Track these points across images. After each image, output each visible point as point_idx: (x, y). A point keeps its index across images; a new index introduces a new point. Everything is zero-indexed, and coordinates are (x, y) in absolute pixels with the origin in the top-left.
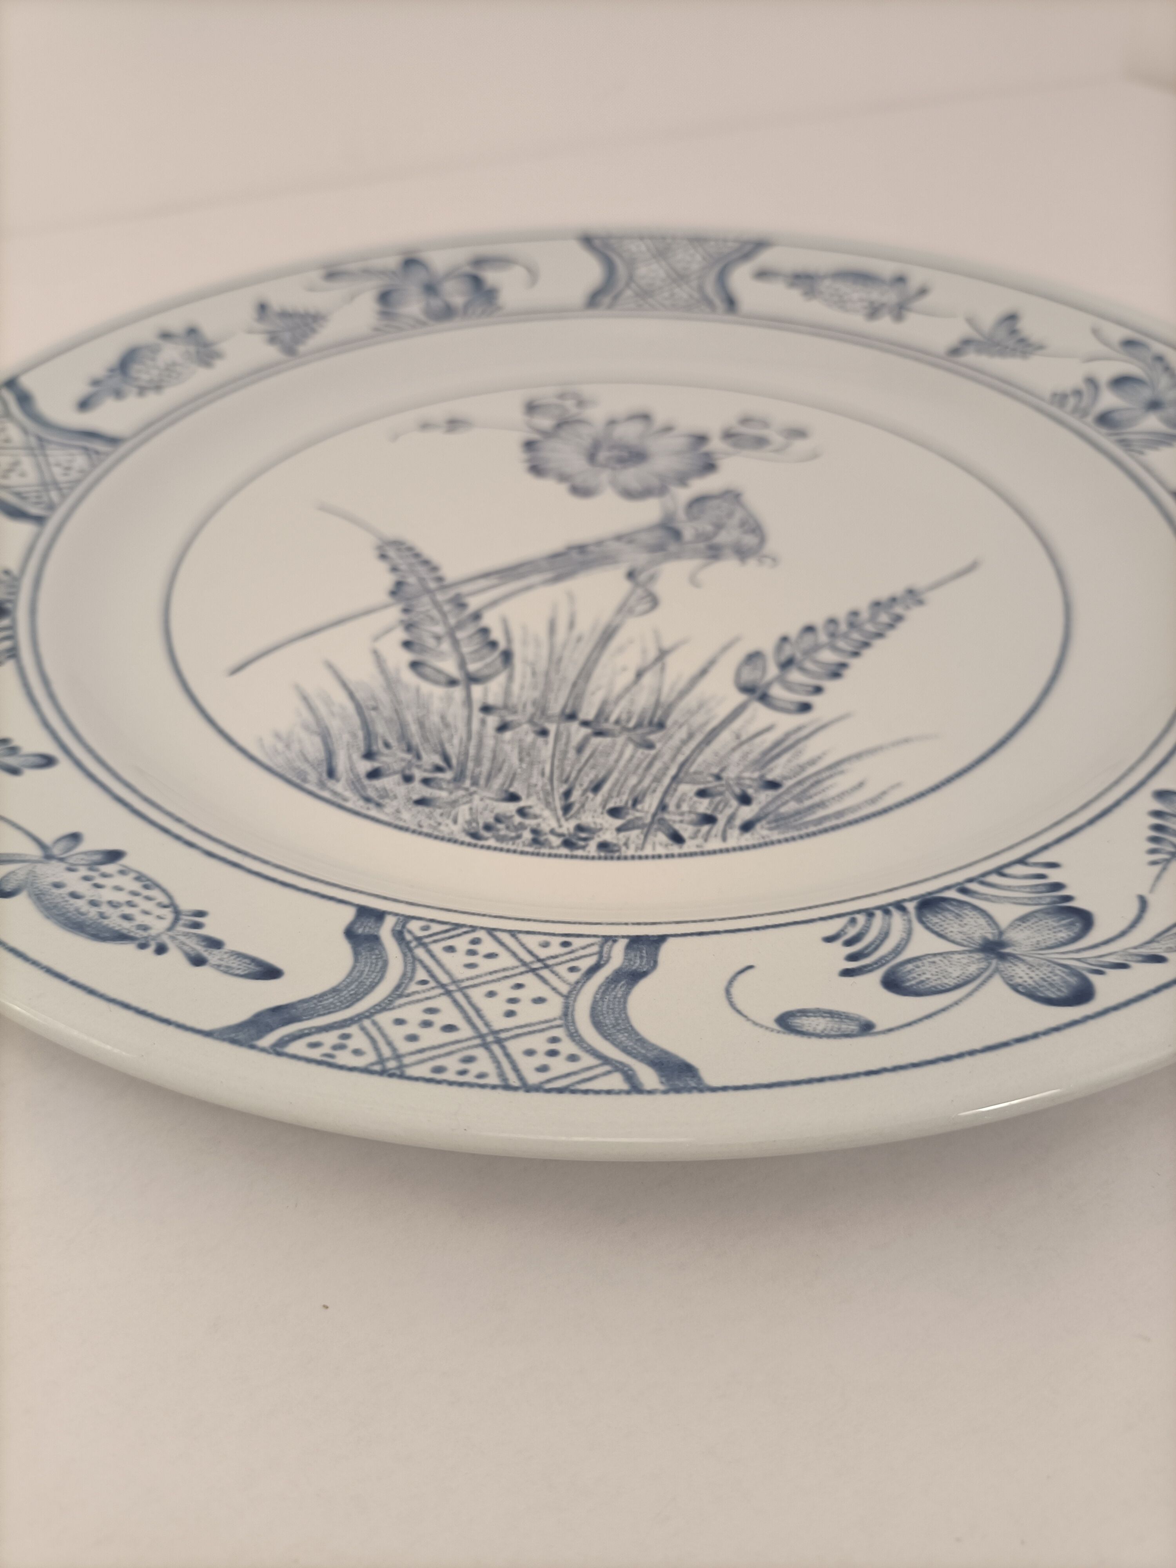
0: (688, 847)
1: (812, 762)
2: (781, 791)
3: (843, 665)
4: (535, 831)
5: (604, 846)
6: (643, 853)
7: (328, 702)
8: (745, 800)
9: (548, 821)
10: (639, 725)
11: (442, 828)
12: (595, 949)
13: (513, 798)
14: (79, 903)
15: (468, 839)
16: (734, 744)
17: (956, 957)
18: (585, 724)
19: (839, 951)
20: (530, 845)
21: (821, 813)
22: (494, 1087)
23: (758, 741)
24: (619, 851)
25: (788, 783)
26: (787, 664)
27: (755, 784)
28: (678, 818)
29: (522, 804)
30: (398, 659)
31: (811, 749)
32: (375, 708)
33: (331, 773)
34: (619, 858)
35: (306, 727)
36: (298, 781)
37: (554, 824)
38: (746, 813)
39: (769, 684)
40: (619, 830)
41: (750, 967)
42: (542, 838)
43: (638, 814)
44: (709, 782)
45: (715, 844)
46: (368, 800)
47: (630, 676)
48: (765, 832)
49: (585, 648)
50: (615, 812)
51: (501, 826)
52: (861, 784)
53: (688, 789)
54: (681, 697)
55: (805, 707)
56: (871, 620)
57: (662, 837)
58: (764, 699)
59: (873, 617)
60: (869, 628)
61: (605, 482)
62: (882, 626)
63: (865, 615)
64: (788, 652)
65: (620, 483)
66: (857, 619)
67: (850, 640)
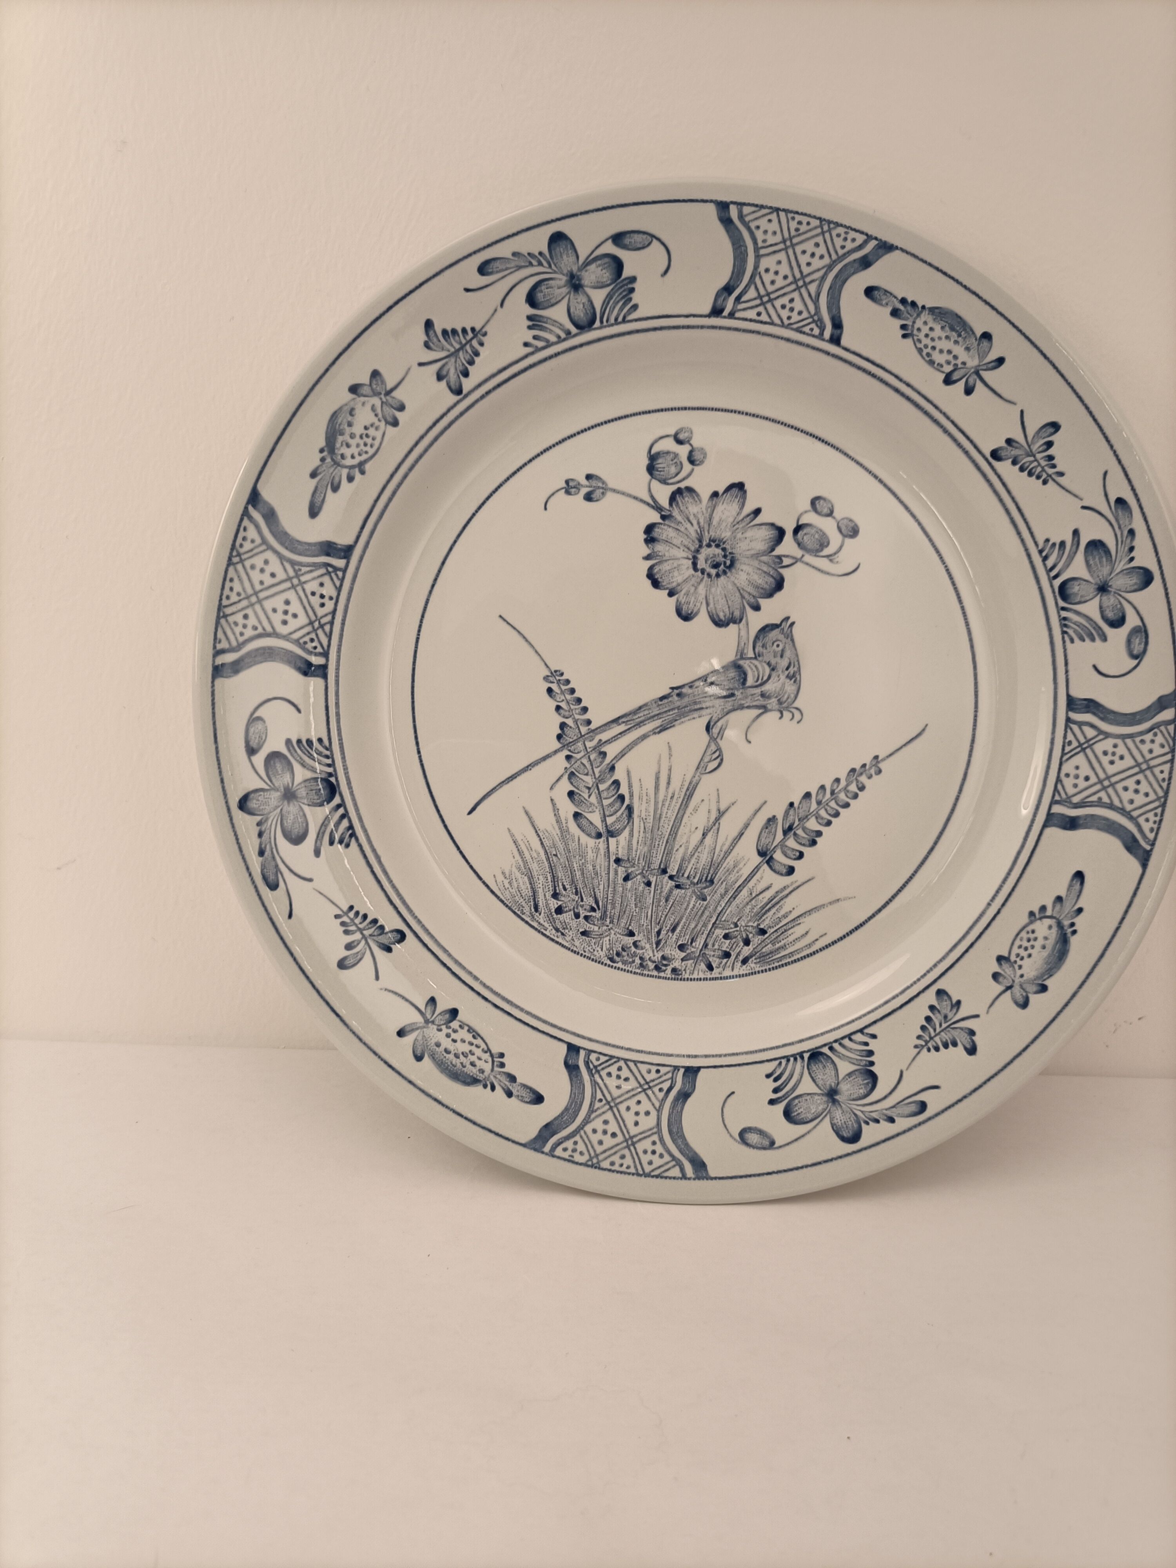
0: (715, 973)
1: (785, 916)
2: (766, 936)
3: (819, 834)
4: (641, 958)
5: (674, 970)
6: (693, 977)
7: (530, 849)
8: (747, 942)
9: (648, 951)
10: (700, 881)
11: (595, 953)
12: (670, 1075)
13: (631, 934)
15: (609, 962)
16: (747, 900)
17: (816, 1097)
18: (671, 878)
19: (771, 1084)
20: (639, 968)
21: (783, 953)
22: (633, 1174)
23: (761, 897)
24: (681, 974)
25: (770, 931)
26: (788, 830)
27: (754, 931)
28: (712, 953)
29: (635, 938)
30: (567, 809)
31: (788, 904)
32: (556, 855)
33: (536, 908)
34: (681, 980)
35: (519, 869)
36: (519, 913)
37: (651, 955)
38: (747, 951)
39: (774, 850)
40: (682, 960)
41: (733, 1093)
42: (645, 964)
43: (693, 950)
44: (731, 928)
45: (727, 972)
46: (557, 930)
47: (698, 835)
48: (753, 965)
49: (676, 805)
50: (681, 947)
51: (624, 953)
52: (807, 933)
53: (720, 933)
54: (725, 858)
55: (791, 871)
56: (845, 789)
57: (703, 966)
58: (770, 862)
59: (847, 785)
60: (842, 796)
61: (701, 597)
62: (850, 795)
63: (843, 783)
64: (791, 818)
65: (712, 605)
66: (838, 787)
67: (828, 809)
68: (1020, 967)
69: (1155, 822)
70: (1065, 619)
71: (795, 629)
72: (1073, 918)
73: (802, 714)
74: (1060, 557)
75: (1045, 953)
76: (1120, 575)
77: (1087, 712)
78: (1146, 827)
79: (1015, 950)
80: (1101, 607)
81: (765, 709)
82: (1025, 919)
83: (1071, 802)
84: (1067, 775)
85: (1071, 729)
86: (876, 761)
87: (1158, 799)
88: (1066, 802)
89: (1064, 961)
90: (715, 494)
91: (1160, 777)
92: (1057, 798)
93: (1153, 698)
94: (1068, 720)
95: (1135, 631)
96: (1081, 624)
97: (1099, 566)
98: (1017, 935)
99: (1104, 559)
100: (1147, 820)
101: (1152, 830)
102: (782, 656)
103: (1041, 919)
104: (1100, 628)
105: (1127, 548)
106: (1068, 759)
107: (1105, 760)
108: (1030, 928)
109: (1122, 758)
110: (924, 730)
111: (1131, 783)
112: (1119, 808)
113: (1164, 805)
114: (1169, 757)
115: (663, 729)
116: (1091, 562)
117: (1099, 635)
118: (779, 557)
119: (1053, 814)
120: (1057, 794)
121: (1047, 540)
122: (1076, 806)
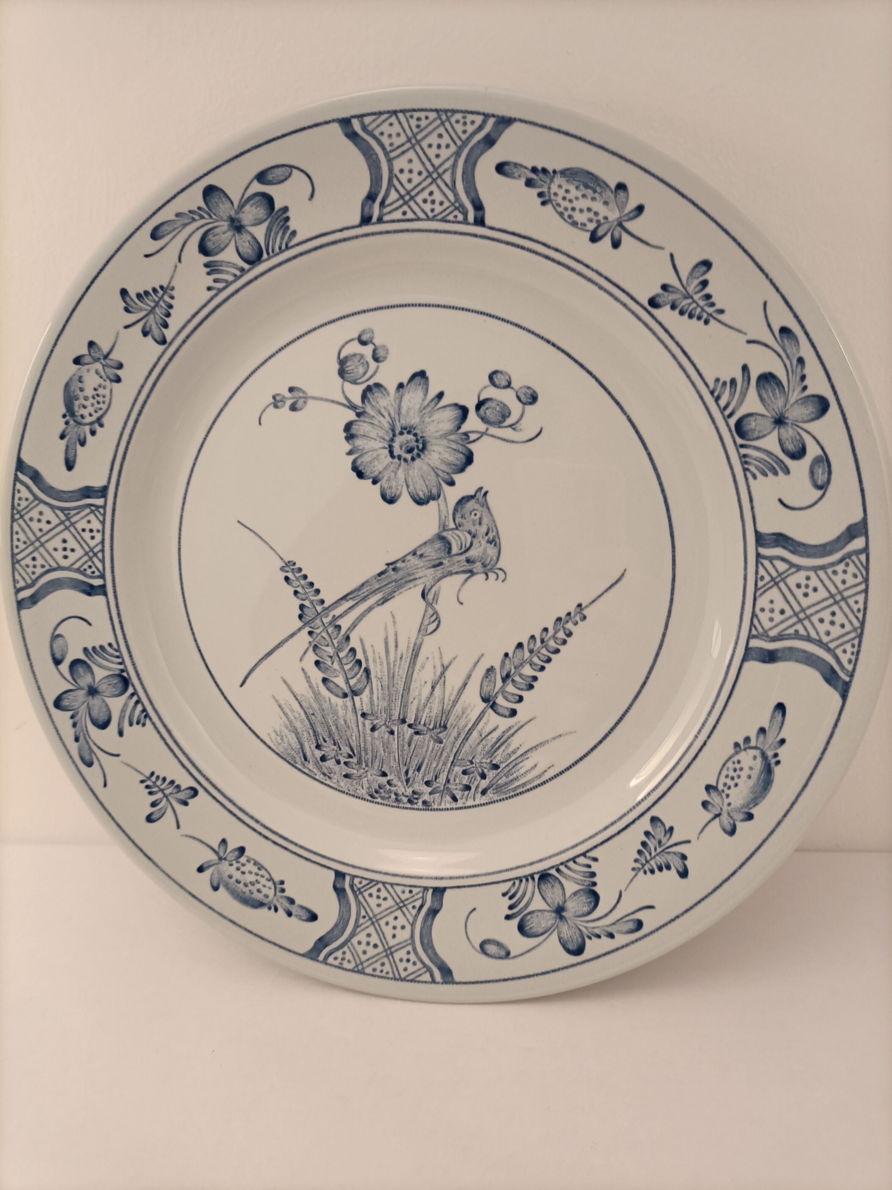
0: (460, 804)
1: (514, 752)
2: (499, 770)
3: (535, 678)
4: (396, 794)
5: (425, 803)
6: (441, 807)
7: (292, 711)
8: (483, 776)
9: (400, 787)
10: (435, 727)
11: (358, 791)
12: (421, 895)
13: (384, 774)
14: (241, 886)
15: (369, 798)
16: (478, 740)
17: (546, 914)
18: (410, 726)
19: (506, 902)
20: (395, 802)
21: (516, 784)
22: (392, 979)
23: (490, 737)
24: (431, 805)
25: (502, 766)
26: (506, 678)
27: (488, 767)
28: (455, 787)
29: (388, 778)
30: (317, 675)
31: (515, 742)
32: (313, 714)
33: (306, 759)
34: (431, 810)
35: (287, 727)
36: (292, 762)
37: (403, 790)
38: (484, 784)
39: (496, 696)
40: (430, 793)
41: (474, 909)
42: (399, 798)
43: (438, 785)
44: (468, 765)
45: (470, 802)
46: (325, 774)
47: (428, 689)
48: (491, 795)
49: (405, 665)
50: (428, 783)
51: (381, 791)
52: (536, 766)
53: (458, 769)
54: (454, 706)
55: (513, 713)
56: (554, 637)
57: (448, 798)
58: (493, 706)
59: (556, 633)
60: (552, 644)
61: (402, 481)
62: (559, 642)
63: (551, 632)
64: (507, 667)
65: (411, 487)
66: (547, 635)
67: (540, 655)
68: (728, 796)
69: (853, 653)
70: (745, 456)
71: (488, 496)
72: (776, 748)
73: (505, 573)
74: (732, 394)
75: (751, 783)
76: (796, 406)
77: (777, 546)
78: (844, 659)
79: (723, 780)
80: (780, 440)
81: (472, 573)
82: (731, 751)
83: (768, 636)
84: (762, 610)
85: (762, 565)
86: (579, 608)
87: (855, 629)
88: (763, 636)
89: (769, 791)
90: (401, 386)
91: (855, 607)
92: (754, 632)
93: (843, 527)
94: (758, 556)
95: (817, 461)
96: (762, 459)
97: (773, 399)
98: (724, 765)
99: (777, 391)
100: (845, 651)
101: (850, 661)
102: (480, 524)
103: (745, 749)
104: (782, 461)
105: (798, 378)
106: (761, 595)
107: (799, 593)
108: (735, 759)
109: (815, 590)
110: (623, 575)
111: (826, 615)
112: (816, 640)
113: (860, 636)
114: (863, 587)
115: (385, 600)
116: (765, 396)
117: (781, 468)
118: (466, 434)
119: (751, 648)
120: (753, 629)
121: (717, 380)
122: (774, 639)
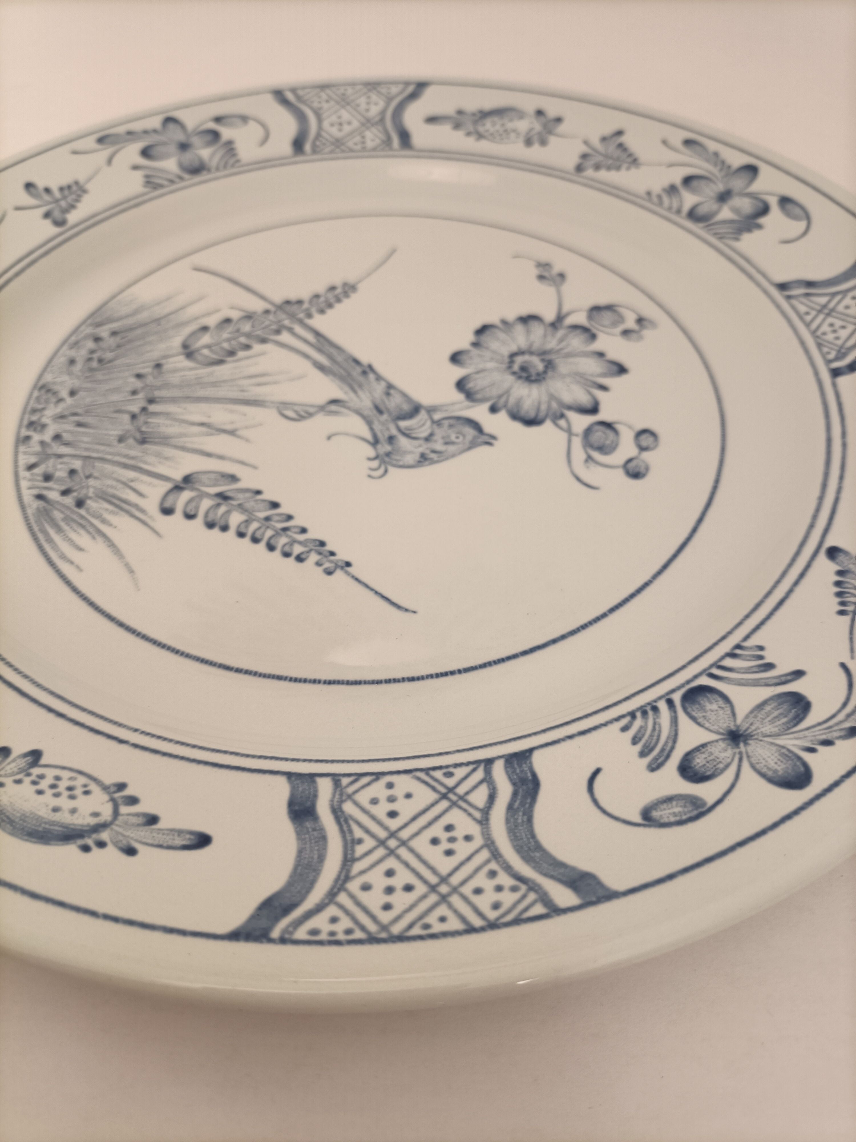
0: (23, 473)
1: (104, 521)
2: (75, 509)
3: (225, 529)
4: (43, 408)
5: (28, 438)
6: (19, 455)
9: (51, 411)
10: (143, 433)
11: (50, 374)
13: (73, 394)
15: (39, 386)
16: (123, 479)
18: (144, 409)
20: (31, 409)
21: (52, 532)
23: (129, 491)
24: (23, 444)
25: (82, 512)
26: (223, 497)
27: (81, 495)
28: (50, 465)
29: (68, 398)
30: (212, 321)
31: (121, 521)
32: (159, 324)
33: (99, 325)
34: (17, 445)
35: (140, 306)
36: (94, 315)
37: (48, 415)
38: (54, 495)
39: (193, 489)
40: (41, 441)
42: (37, 412)
43: (54, 447)
44: (83, 474)
45: (24, 484)
46: (76, 343)
47: (200, 420)
48: (34, 506)
49: (234, 396)
50: (57, 437)
51: (49, 395)
52: (81, 549)
53: (77, 464)
54: (177, 447)
55: (167, 511)
56: (294, 541)
57: (33, 460)
58: (178, 488)
59: (300, 543)
60: (283, 540)
61: (481, 366)
62: (287, 549)
63: (301, 537)
64: (241, 496)
65: (477, 376)
66: (296, 533)
67: (262, 530)
68: (19, 782)
69: (332, 934)
70: (655, 709)
71: (485, 448)
72: (116, 844)
73: (381, 477)
74: (747, 671)
75: (44, 813)
76: (774, 748)
77: (514, 784)
78: (320, 921)
79: (50, 773)
80: (704, 746)
81: (375, 442)
82: (109, 780)
83: (341, 802)
84: (390, 786)
85: (474, 770)
86: (344, 565)
87: (384, 928)
88: (341, 795)
89: (27, 840)
90: (602, 354)
91: (432, 919)
92: (345, 781)
93: (585, 869)
94: (489, 762)
95: (693, 801)
96: (660, 731)
97: (769, 719)
98: (81, 773)
99: (784, 720)
100: (334, 920)
101: (315, 932)
102: (446, 443)
103: (113, 800)
104: (668, 757)
105: (823, 737)
106: (418, 779)
107: (437, 830)
108: (93, 787)
109: (449, 853)
110: (407, 610)
111: (403, 877)
112: (348, 871)
113: (372, 940)
114: (479, 923)
115: (321, 368)
116: (768, 708)
117: (656, 759)
118: (562, 416)
119: (314, 782)
120: (352, 778)
121: (761, 648)
122: (337, 812)
